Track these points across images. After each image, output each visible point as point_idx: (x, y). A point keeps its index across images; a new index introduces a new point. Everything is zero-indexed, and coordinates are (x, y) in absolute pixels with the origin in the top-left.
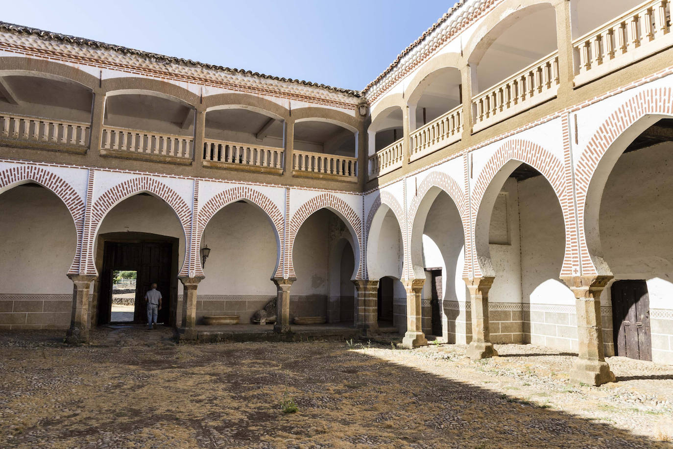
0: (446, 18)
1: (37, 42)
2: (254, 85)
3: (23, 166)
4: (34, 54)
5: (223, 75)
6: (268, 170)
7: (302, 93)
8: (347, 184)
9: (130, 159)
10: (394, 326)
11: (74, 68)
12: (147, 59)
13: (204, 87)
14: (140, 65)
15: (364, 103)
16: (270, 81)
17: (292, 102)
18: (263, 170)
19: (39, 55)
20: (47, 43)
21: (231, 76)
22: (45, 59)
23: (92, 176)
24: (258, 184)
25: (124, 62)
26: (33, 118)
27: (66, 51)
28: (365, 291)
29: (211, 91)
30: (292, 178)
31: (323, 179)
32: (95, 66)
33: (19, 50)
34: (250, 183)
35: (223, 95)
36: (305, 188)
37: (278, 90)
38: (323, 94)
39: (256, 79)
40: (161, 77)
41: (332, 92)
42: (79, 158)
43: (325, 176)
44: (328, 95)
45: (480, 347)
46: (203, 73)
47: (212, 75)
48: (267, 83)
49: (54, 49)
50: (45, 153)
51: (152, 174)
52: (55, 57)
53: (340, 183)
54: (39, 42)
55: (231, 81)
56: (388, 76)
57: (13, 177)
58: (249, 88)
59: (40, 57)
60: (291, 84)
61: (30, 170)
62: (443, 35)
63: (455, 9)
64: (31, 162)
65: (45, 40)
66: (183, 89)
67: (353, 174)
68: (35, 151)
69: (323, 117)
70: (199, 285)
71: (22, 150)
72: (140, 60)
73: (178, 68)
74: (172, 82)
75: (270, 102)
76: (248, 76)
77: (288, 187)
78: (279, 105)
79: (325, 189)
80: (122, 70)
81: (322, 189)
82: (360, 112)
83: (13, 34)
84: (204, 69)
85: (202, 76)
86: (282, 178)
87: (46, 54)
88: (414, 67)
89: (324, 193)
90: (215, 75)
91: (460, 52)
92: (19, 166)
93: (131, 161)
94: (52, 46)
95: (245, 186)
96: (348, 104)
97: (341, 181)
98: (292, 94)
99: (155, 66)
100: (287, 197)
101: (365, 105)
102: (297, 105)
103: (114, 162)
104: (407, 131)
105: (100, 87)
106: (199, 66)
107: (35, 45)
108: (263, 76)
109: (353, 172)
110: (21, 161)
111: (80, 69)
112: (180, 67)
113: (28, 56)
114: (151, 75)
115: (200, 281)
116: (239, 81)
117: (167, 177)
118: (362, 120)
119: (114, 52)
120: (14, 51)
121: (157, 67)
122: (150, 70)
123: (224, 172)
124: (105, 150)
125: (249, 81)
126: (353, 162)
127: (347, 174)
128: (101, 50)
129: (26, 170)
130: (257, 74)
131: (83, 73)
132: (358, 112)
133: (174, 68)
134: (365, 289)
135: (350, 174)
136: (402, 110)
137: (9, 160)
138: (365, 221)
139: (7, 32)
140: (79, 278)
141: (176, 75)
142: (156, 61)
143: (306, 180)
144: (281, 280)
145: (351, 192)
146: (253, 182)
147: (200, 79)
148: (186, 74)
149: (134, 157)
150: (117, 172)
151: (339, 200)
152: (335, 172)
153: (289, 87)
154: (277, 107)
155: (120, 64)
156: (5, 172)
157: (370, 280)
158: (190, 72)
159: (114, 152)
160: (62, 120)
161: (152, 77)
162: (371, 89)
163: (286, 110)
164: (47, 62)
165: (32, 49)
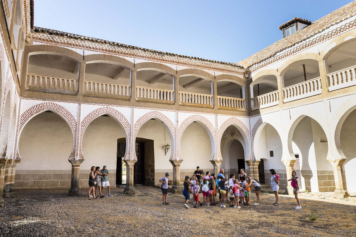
0: (310, 37)
1: (109, 47)
2: (200, 64)
3: (104, 106)
4: (107, 53)
5: (186, 60)
6: (207, 106)
7: (220, 67)
8: (241, 112)
9: (148, 102)
10: (265, 184)
11: (123, 59)
12: (155, 53)
13: (178, 66)
14: (151, 56)
15: (248, 72)
16: (206, 62)
17: (216, 72)
18: (205, 106)
19: (109, 53)
20: (113, 47)
21: (190, 60)
22: (111, 55)
23: (133, 111)
24: (203, 113)
25: (144, 55)
26: (107, 83)
27: (120, 51)
28: (253, 166)
29: (181, 68)
30: (217, 110)
31: (231, 110)
32: (132, 57)
33: (101, 51)
34: (200, 113)
35: (186, 70)
36: (224, 115)
37: (209, 67)
38: (229, 68)
39: (201, 61)
40: (159, 61)
41: (233, 67)
42: (127, 102)
43: (232, 108)
44: (231, 68)
45: (342, 193)
46: (178, 59)
47: (182, 60)
48: (205, 63)
49: (116, 50)
50: (113, 100)
51: (158, 109)
52: (115, 53)
53: (239, 112)
54: (110, 47)
55: (190, 63)
56: (267, 60)
57: (100, 112)
58: (197, 66)
59: (109, 54)
60: (216, 63)
61: (107, 109)
62: (307, 44)
63: (316, 34)
64: (108, 105)
65: (112, 46)
66: (169, 67)
67: (243, 107)
68: (109, 99)
69: (229, 79)
70: (181, 164)
71: (104, 99)
72: (152, 54)
73: (167, 57)
74: (164, 64)
75: (206, 72)
76: (197, 60)
77: (216, 114)
78: (210, 74)
79: (232, 115)
80: (143, 59)
81: (231, 115)
82: (245, 76)
83: (99, 43)
84: (178, 57)
85: (177, 61)
86: (213, 110)
87: (112, 52)
88: (285, 57)
89: (232, 117)
90: (183, 60)
91: (318, 53)
92: (103, 106)
93: (149, 103)
94: (115, 48)
95: (198, 114)
96: (239, 72)
97: (238, 111)
98: (215, 68)
99: (158, 56)
100: (216, 119)
101: (248, 73)
102: (218, 73)
103: (142, 104)
104: (281, 88)
105: (134, 67)
106: (176, 56)
107: (108, 49)
108: (204, 60)
109: (243, 106)
110: (103, 104)
111: (126, 59)
112: (168, 57)
113: (104, 54)
114: (155, 61)
115: (181, 162)
116: (193, 62)
117: (164, 110)
118: (246, 80)
119: (141, 51)
120: (99, 51)
121: (158, 57)
122: (155, 59)
123: (189, 107)
124: (138, 98)
125: (198, 62)
126: (243, 101)
127: (241, 107)
128: (135, 50)
129: (106, 109)
130: (201, 59)
131: (127, 61)
132: (244, 76)
133: (166, 57)
134: (253, 165)
135: (242, 107)
136: (276, 77)
137: (98, 104)
138: (251, 131)
139: (97, 43)
140: (130, 161)
141: (166, 61)
142: (158, 54)
143: (224, 111)
144: (216, 161)
145: (244, 116)
146: (201, 112)
147: (176, 62)
148: (170, 60)
149: (150, 101)
150: (144, 108)
151: (239, 120)
152: (235, 106)
153: (215, 65)
154: (209, 75)
155: (143, 56)
156: (97, 110)
157: (257, 160)
158: (172, 59)
159: (141, 99)
160: (119, 84)
161: (156, 62)
162: (254, 66)
163: (213, 76)
164: (112, 56)
165: (106, 50)
